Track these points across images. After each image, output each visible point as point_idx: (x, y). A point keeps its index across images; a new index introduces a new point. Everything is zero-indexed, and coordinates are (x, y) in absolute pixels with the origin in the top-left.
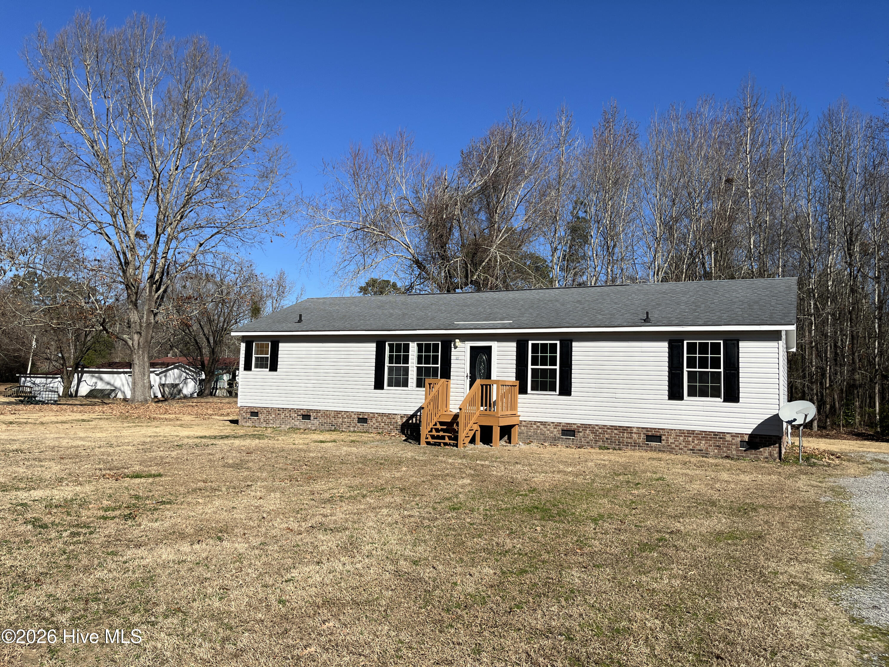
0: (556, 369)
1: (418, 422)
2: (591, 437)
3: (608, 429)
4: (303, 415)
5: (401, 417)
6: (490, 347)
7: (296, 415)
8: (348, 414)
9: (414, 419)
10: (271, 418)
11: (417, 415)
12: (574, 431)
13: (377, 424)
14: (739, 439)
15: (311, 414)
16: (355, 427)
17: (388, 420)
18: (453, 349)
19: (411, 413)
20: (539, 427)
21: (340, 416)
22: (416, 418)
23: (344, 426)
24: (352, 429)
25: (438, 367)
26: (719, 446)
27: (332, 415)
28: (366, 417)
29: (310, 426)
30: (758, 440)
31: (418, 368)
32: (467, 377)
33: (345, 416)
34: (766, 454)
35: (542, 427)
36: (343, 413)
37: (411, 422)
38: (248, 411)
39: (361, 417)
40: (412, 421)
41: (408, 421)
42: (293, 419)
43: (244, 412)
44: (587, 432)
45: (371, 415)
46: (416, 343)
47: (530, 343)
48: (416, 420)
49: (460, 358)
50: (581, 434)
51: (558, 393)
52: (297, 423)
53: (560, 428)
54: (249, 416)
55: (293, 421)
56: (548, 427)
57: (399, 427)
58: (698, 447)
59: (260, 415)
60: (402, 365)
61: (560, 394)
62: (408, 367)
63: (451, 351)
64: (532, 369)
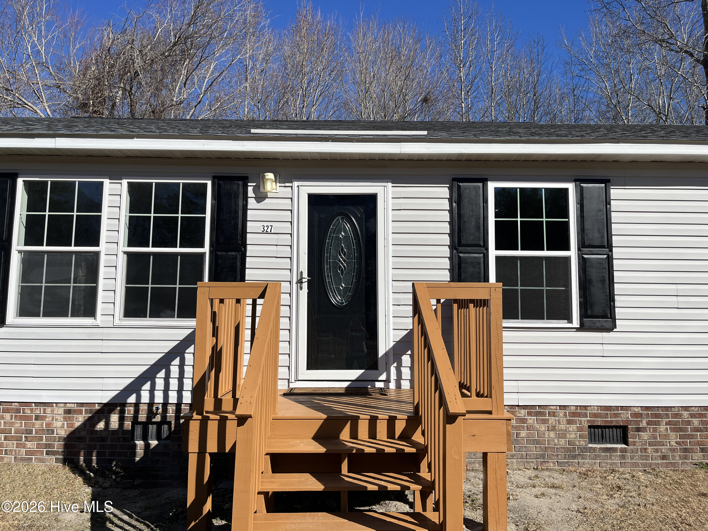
0: (567, 259)
1: (128, 424)
2: (673, 440)
5: (68, 412)
6: (372, 199)
9: (114, 418)
11: (124, 405)
12: (624, 429)
17: (19, 425)
18: (252, 203)
20: (523, 421)
22: (122, 413)
25: (203, 255)
31: (129, 255)
32: (300, 282)
35: (531, 420)
37: (101, 425)
40: (107, 424)
41: (90, 422)
44: (662, 428)
46: (125, 182)
47: (492, 186)
48: (122, 419)
49: (277, 227)
50: (645, 436)
51: (576, 323)
53: (585, 421)
56: (552, 420)
57: (58, 446)
60: (73, 248)
61: (582, 328)
62: (97, 254)
63: (245, 209)
64: (498, 258)
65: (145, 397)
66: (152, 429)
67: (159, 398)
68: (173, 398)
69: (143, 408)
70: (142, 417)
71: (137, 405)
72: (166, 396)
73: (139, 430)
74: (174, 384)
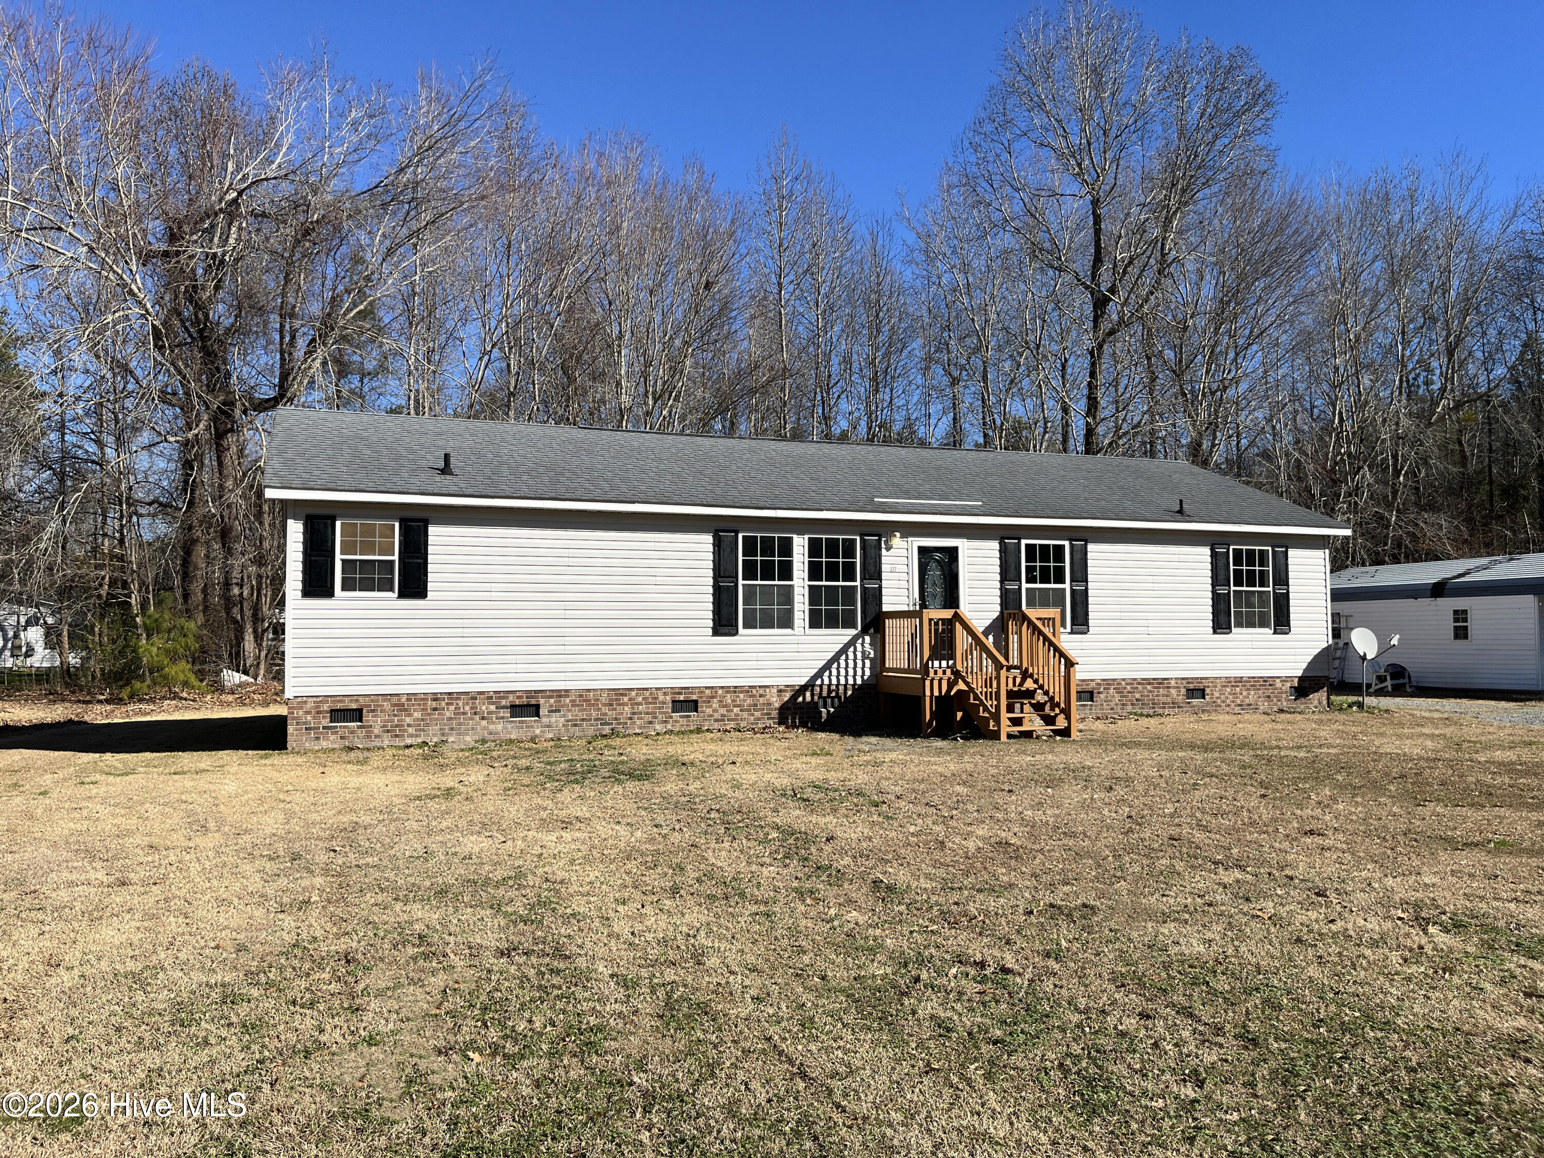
0: (1064, 590)
1: (816, 698)
2: (1117, 697)
3: (1139, 684)
4: (513, 707)
5: (780, 691)
6: (955, 549)
7: (493, 708)
8: (647, 694)
9: (808, 694)
10: (408, 720)
11: (813, 686)
12: (1091, 693)
13: (723, 711)
14: (1289, 685)
15: (542, 701)
16: (666, 722)
17: (749, 701)
18: (884, 552)
19: (803, 681)
21: (626, 699)
22: (812, 691)
23: (638, 722)
24: (658, 727)
25: (856, 587)
26: (1269, 697)
27: (604, 698)
28: (694, 697)
29: (538, 731)
30: (1307, 684)
31: (811, 587)
32: (915, 604)
33: (640, 699)
34: (1316, 702)
36: (634, 693)
37: (800, 699)
38: (326, 707)
39: (682, 698)
40: (804, 698)
41: (794, 697)
42: (483, 718)
43: (308, 713)
44: (1111, 691)
45: (708, 692)
46: (806, 537)
47: (1024, 542)
48: (812, 695)
49: (900, 568)
50: (1102, 696)
51: (1069, 629)
52: (500, 727)
54: (326, 722)
55: (484, 723)
57: (775, 714)
58: (1247, 701)
59: (368, 717)
60: (777, 582)
61: (1072, 633)
62: (791, 587)
63: (880, 556)
64: (1027, 589)
65: (826, 682)
66: (829, 701)
67: (834, 681)
68: (843, 681)
69: (825, 688)
70: (825, 694)
71: (821, 686)
72: (838, 680)
73: (821, 703)
74: (843, 672)
